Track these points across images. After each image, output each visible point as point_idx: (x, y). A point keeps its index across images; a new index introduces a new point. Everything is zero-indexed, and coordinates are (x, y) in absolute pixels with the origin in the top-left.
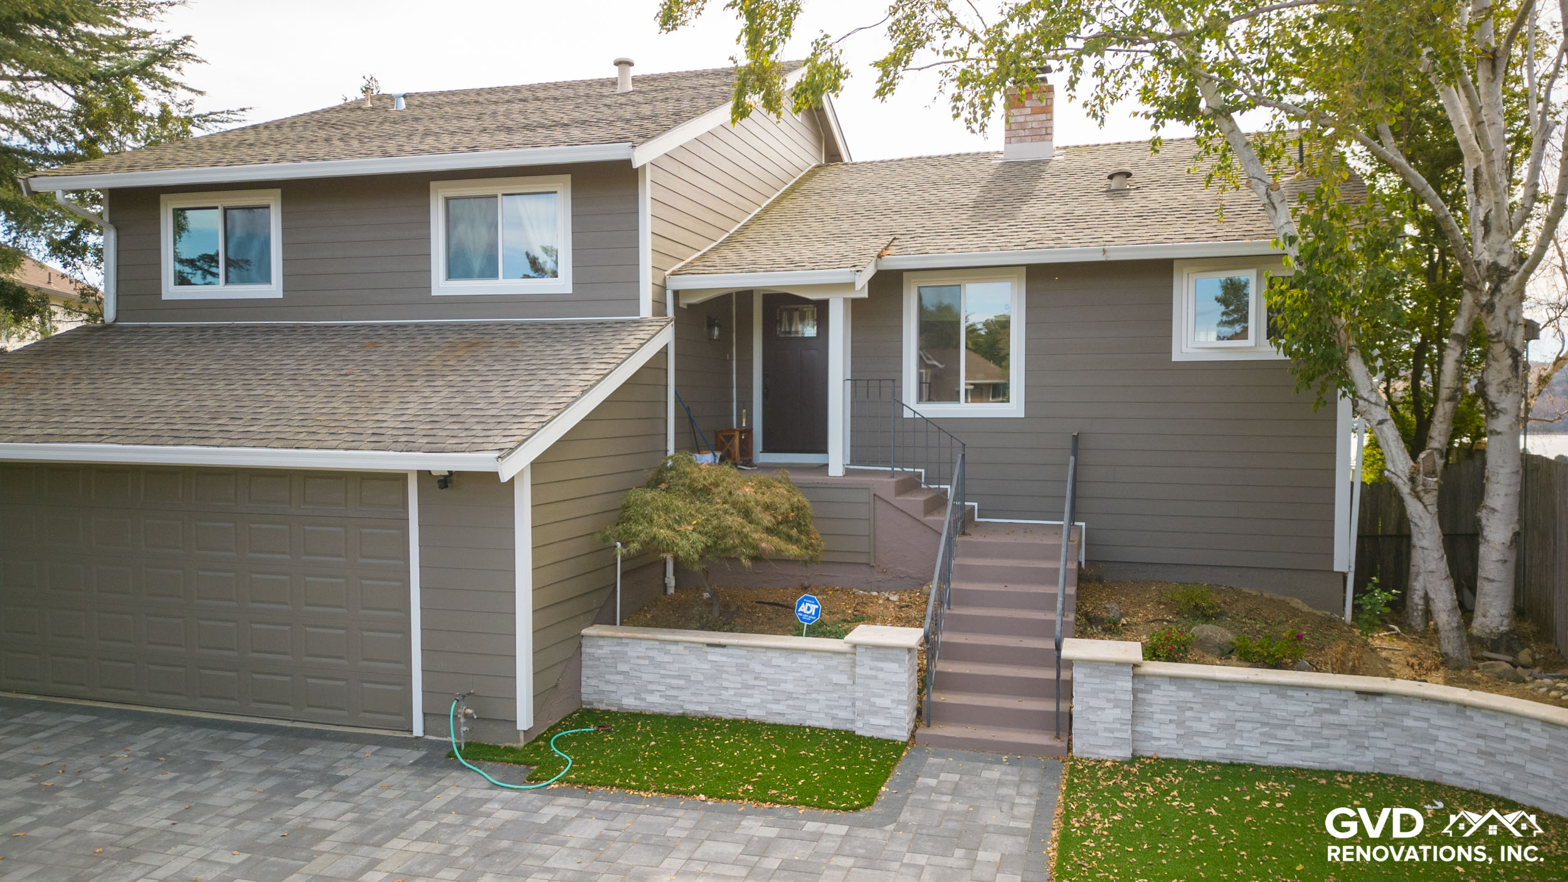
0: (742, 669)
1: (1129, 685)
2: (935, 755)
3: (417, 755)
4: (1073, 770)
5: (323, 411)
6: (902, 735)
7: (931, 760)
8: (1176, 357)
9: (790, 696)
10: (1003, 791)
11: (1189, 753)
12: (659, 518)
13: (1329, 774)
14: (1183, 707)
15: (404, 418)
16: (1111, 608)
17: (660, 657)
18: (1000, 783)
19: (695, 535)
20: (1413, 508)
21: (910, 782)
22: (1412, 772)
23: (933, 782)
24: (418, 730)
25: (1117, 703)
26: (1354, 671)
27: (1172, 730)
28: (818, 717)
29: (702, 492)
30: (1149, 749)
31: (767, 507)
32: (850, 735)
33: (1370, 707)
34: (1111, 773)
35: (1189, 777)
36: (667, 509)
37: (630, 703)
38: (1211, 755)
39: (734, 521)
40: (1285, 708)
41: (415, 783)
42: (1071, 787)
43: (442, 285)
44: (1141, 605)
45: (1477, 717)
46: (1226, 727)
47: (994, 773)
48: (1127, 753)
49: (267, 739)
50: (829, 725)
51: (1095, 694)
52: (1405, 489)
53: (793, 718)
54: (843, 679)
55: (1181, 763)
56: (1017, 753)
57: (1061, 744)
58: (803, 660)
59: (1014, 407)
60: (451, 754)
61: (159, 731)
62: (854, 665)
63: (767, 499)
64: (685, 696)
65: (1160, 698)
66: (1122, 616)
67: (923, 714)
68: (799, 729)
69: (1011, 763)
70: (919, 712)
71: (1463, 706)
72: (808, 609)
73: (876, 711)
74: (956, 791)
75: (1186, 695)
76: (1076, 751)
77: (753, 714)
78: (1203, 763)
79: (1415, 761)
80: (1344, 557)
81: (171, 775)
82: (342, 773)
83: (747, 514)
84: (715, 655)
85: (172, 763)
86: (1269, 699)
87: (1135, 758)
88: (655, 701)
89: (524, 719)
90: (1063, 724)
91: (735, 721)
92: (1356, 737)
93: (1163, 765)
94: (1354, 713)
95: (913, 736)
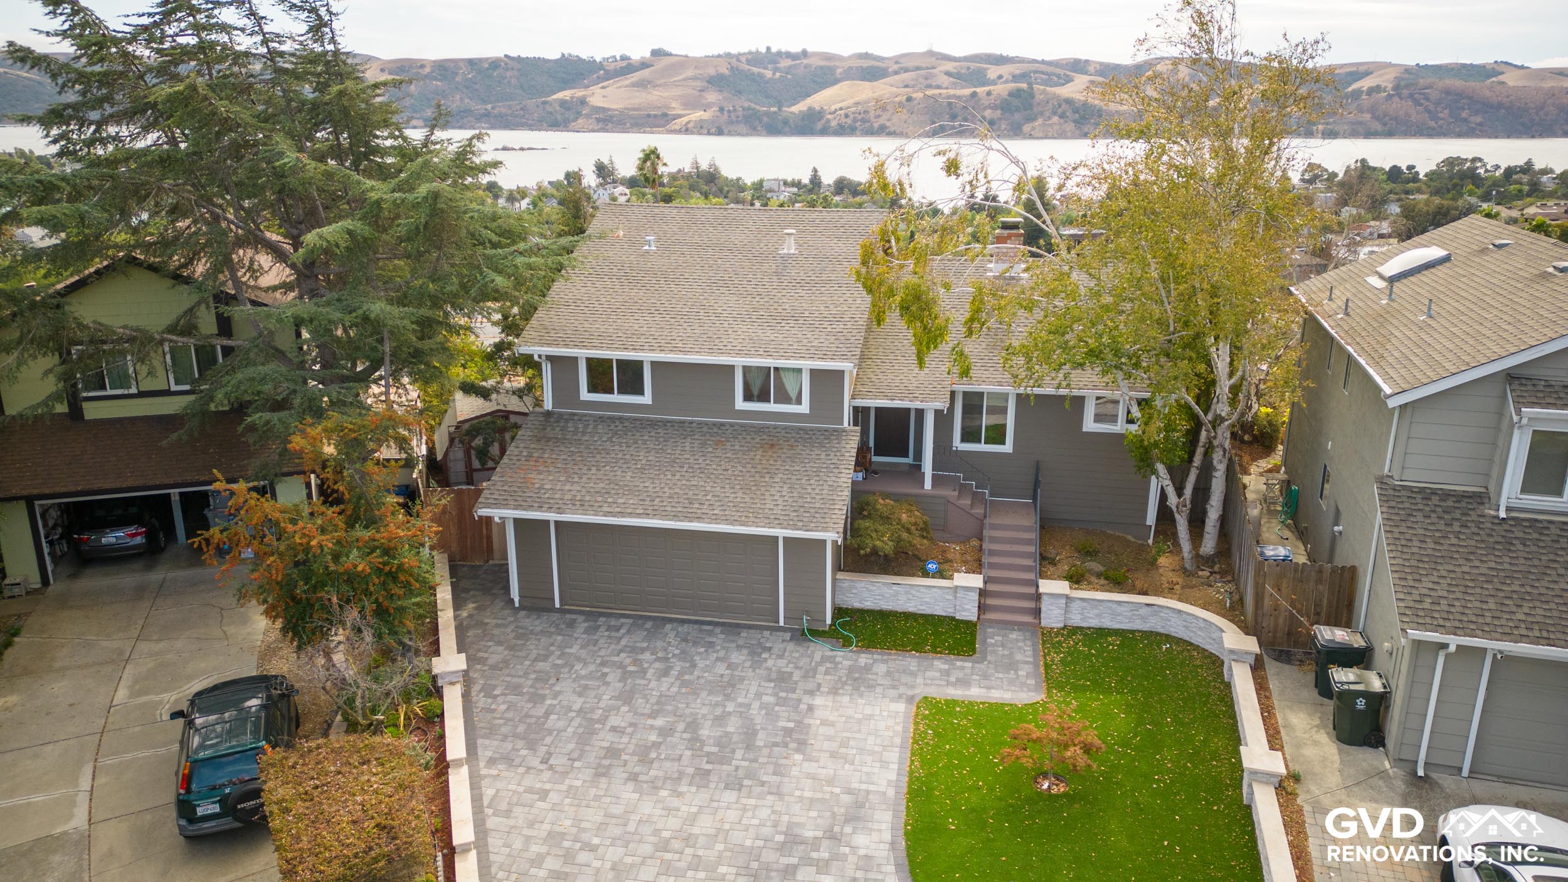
0: (907, 593)
1: (1064, 601)
2: (990, 627)
3: (788, 636)
4: (1043, 634)
5: (739, 500)
6: (975, 619)
7: (990, 630)
8: (1084, 430)
9: (927, 603)
10: (1020, 644)
11: (1085, 625)
12: (874, 535)
13: (1133, 632)
14: (1083, 609)
15: (780, 507)
16: (1051, 552)
17: (871, 588)
18: (1017, 641)
19: (890, 543)
20: (1177, 516)
21: (984, 642)
22: (1162, 631)
23: (993, 641)
24: (782, 623)
25: (1059, 608)
26: (1145, 593)
27: (1079, 617)
28: (939, 610)
29: (886, 519)
30: (1070, 623)
31: (916, 524)
32: (953, 619)
33: (1149, 609)
34: (1057, 634)
35: (1085, 635)
36: (876, 531)
37: (857, 605)
38: (1093, 625)
39: (905, 535)
40: (1120, 609)
41: (801, 649)
42: (1044, 642)
43: (740, 404)
44: (1063, 547)
45: (1185, 616)
46: (1098, 616)
47: (1014, 635)
48: (1062, 625)
49: (718, 630)
50: (944, 614)
51: (1051, 604)
52: (1175, 509)
53: (928, 611)
54: (951, 597)
55: (1081, 628)
56: (1021, 626)
57: (1036, 621)
58: (934, 590)
59: (1008, 448)
60: (803, 634)
61: (668, 627)
62: (956, 592)
63: (913, 520)
64: (881, 602)
65: (1075, 605)
66: (1057, 554)
67: (982, 608)
68: (932, 616)
69: (1019, 630)
70: (979, 607)
71: (1180, 611)
72: (932, 566)
73: (964, 610)
74: (1003, 645)
75: (1085, 604)
76: (1043, 624)
77: (911, 610)
78: (1089, 628)
79: (1163, 627)
80: (1151, 518)
81: (702, 650)
82: (768, 645)
83: (908, 531)
84: (895, 588)
85: (695, 643)
86: (1114, 606)
87: (1065, 626)
88: (868, 605)
89: (829, 621)
90: (1037, 612)
91: (904, 613)
92: (1144, 619)
93: (1075, 630)
94: (1144, 611)
95: (978, 618)
